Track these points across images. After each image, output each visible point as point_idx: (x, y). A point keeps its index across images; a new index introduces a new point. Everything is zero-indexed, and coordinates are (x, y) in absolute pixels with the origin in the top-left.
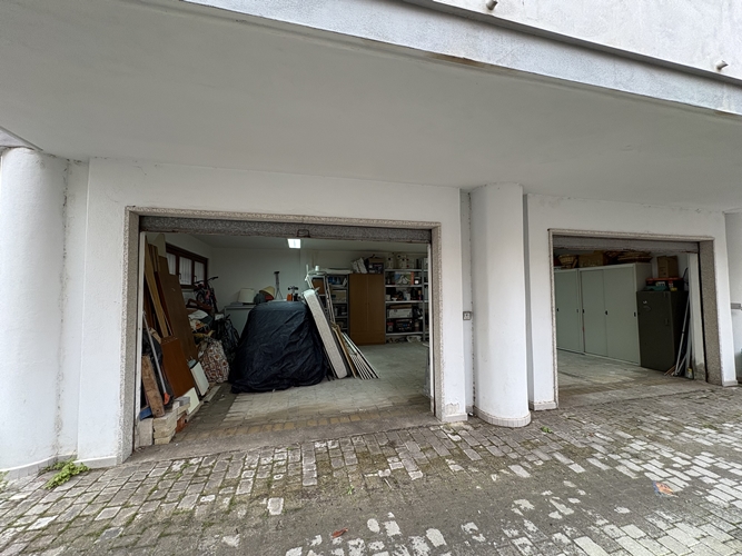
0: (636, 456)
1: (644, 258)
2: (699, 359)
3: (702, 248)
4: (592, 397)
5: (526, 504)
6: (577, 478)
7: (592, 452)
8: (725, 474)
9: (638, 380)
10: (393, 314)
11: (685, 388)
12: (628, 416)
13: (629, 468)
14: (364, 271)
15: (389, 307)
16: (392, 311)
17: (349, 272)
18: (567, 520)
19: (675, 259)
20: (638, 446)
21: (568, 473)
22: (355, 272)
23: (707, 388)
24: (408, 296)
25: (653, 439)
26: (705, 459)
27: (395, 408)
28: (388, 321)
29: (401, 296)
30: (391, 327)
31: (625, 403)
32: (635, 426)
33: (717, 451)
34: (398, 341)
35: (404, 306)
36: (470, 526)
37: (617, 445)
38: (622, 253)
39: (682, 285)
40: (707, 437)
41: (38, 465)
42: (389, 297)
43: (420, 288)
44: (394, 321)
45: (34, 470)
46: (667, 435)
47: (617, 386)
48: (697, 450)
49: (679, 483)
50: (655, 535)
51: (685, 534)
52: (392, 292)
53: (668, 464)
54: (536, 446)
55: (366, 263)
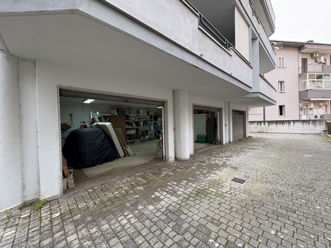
0: (213, 160)
1: (207, 112)
2: (219, 139)
3: (220, 110)
4: (200, 151)
5: (198, 172)
6: (205, 166)
7: (205, 161)
8: (228, 160)
9: (207, 146)
10: (128, 132)
11: (217, 146)
12: (209, 153)
13: (213, 162)
14: (117, 114)
15: (127, 129)
16: (128, 131)
17: (110, 115)
18: (207, 173)
19: (214, 112)
20: (213, 158)
21: (203, 166)
22: (112, 114)
23: (221, 146)
24: (134, 125)
25: (215, 157)
26: (224, 158)
27: (151, 162)
28: (127, 135)
29: (132, 125)
30: (128, 138)
31: (207, 151)
32: (211, 155)
33: (225, 157)
34: (131, 143)
35: (133, 129)
36: (190, 178)
37: (209, 159)
38: (202, 111)
39: (215, 119)
40: (223, 155)
41: (18, 206)
42: (127, 125)
43: (139, 122)
44: (129, 135)
45: (16, 209)
46: (217, 156)
47: (204, 148)
48: (223, 157)
49: (222, 163)
50: (221, 171)
51: (225, 170)
52: (128, 123)
53: (219, 160)
54: (194, 162)
55: (118, 111)
